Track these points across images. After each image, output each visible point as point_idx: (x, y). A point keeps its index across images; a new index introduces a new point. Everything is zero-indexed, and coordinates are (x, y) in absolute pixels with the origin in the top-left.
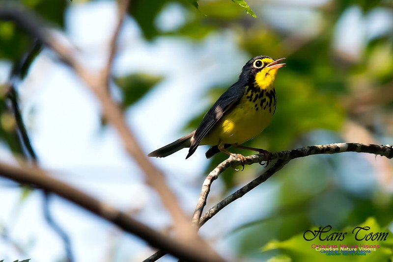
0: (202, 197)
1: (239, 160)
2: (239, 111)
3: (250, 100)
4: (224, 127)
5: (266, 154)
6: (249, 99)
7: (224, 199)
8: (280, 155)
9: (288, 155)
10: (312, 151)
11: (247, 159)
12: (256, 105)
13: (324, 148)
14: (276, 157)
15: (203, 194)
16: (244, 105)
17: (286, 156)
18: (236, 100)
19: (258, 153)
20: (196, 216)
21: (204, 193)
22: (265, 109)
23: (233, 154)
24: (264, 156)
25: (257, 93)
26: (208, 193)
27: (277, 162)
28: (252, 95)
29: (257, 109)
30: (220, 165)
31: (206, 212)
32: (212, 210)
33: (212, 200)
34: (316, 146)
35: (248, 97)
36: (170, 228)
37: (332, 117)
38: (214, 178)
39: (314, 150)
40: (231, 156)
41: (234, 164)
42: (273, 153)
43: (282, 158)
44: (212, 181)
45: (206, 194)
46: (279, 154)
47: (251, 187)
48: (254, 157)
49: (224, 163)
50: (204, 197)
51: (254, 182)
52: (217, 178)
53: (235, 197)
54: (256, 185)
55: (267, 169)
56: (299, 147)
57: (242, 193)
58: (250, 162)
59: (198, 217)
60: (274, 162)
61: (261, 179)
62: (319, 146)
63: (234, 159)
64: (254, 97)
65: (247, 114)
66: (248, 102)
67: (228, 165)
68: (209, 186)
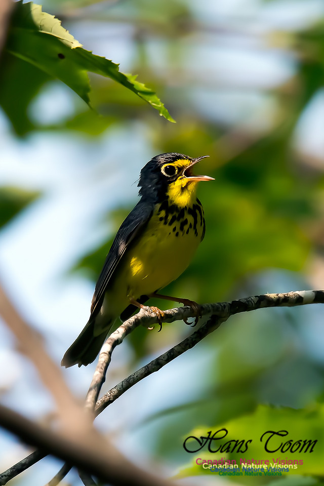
0: (99, 370)
1: (153, 315)
2: (149, 241)
3: (165, 223)
4: (132, 267)
5: (193, 307)
6: (163, 221)
7: (132, 373)
8: (215, 308)
9: (227, 308)
10: (262, 302)
11: (165, 314)
12: (174, 229)
13: (279, 298)
14: (209, 311)
15: (100, 366)
16: (156, 230)
17: (223, 311)
18: (142, 223)
19: (182, 305)
20: (91, 397)
21: (102, 364)
22: (187, 232)
23: (144, 307)
24: (191, 310)
25: (175, 213)
26: (107, 364)
27: (209, 319)
28: (167, 216)
29: (177, 234)
30: (126, 323)
31: (105, 393)
32: (115, 390)
33: (114, 375)
34: (268, 295)
35: (161, 219)
36: (51, 417)
37: (291, 252)
38: (116, 343)
39: (264, 302)
40: (141, 310)
41: (146, 321)
42: (205, 305)
43: (217, 313)
44: (113, 347)
45: (105, 365)
46: (213, 306)
47: (172, 355)
48: (176, 312)
49: (132, 319)
50: (103, 371)
51: (176, 349)
52: (121, 342)
53: (148, 371)
54: (180, 353)
55: (196, 329)
56: (242, 297)
57: (158, 365)
58: (169, 318)
59: (94, 399)
60: (206, 318)
61: (187, 345)
62: (273, 295)
63: (147, 313)
64: (170, 218)
65: (162, 243)
66: (161, 225)
67: (137, 322)
68: (110, 353)
